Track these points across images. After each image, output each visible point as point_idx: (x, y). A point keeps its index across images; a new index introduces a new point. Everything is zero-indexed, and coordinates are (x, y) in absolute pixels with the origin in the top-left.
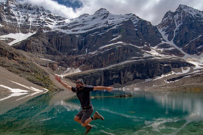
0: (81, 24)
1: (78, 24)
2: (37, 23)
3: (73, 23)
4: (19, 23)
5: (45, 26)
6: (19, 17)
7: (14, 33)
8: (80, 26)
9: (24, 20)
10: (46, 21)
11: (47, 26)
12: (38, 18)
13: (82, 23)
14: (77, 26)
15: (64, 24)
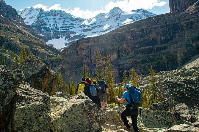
0: (98, 26)
1: (96, 26)
2: (64, 28)
3: (91, 24)
4: (52, 31)
5: (70, 30)
6: (50, 25)
7: (51, 40)
8: (98, 27)
9: (54, 27)
10: (70, 25)
11: (72, 30)
12: (64, 24)
13: (99, 24)
14: (95, 27)
15: (85, 26)
